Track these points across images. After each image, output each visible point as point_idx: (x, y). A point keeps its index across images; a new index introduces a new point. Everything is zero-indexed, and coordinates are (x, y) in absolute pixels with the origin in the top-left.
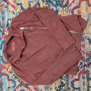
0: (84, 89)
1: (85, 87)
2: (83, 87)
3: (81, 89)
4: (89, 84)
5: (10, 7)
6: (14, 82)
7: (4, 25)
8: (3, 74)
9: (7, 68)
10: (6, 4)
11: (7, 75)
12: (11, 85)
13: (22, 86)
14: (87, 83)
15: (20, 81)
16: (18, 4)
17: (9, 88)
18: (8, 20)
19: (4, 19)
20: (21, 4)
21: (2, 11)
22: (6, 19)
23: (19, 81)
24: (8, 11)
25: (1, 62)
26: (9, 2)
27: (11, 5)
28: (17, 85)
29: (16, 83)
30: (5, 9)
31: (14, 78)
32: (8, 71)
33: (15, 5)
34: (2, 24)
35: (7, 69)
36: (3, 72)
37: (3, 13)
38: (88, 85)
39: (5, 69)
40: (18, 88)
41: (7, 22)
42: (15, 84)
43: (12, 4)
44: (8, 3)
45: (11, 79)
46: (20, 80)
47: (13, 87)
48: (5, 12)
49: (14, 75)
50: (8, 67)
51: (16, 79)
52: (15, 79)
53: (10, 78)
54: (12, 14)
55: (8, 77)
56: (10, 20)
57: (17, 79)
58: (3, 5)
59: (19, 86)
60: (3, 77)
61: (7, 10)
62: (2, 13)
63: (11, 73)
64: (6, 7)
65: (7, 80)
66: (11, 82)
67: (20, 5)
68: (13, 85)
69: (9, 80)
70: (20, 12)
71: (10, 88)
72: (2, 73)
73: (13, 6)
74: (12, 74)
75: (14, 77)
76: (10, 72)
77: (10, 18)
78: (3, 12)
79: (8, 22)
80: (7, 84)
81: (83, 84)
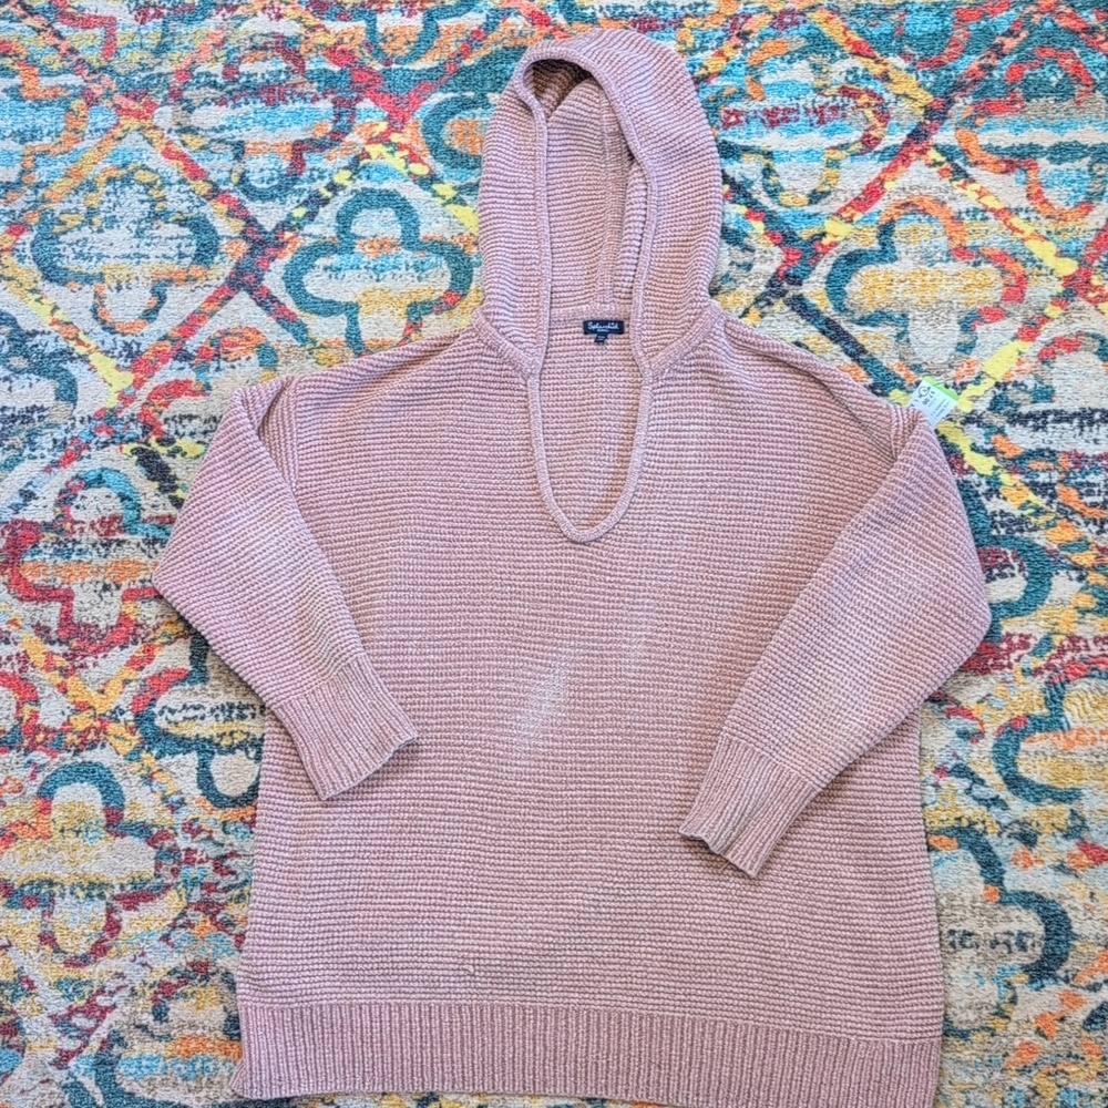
0: (191, 713)
1: (210, 719)
2: (210, 703)
3: (198, 687)
4: (231, 750)
5: (871, 168)
6: (279, 188)
7: (727, 125)
8: (351, 105)
9: (395, 138)
10: (896, 138)
11: (337, 136)
12: (261, 168)
13: (244, 246)
14: (239, 738)
15: (288, 235)
16: (886, 230)
17: (239, 150)
18: (769, 155)
19: (773, 124)
20: (886, 253)
21: (835, 109)
22: (772, 139)
23: (283, 226)
24: (838, 155)
25: (437, 98)
26: (906, 161)
27: (881, 181)
28: (253, 207)
29: (269, 204)
30: (856, 135)
31: (314, 186)
32: (370, 141)
33: (879, 205)
34: (732, 106)
35: (383, 139)
36: (366, 104)
37: (820, 116)
38: (225, 742)
39: (383, 126)
40: (230, 214)
41: (746, 149)
42: (262, 196)
43: (888, 186)
44: (900, 156)
45: (309, 165)
46: (291, 229)
47: (243, 179)
48: (831, 133)
49: (333, 187)
50: (400, 147)
51: (305, 203)
52: (305, 196)
53: (315, 156)
54: (814, 184)
55: (319, 146)
56: (767, 172)
57: (300, 212)
58: (884, 117)
59: (250, 221)
60: (325, 105)
61: (842, 147)
62: (819, 112)
63: (355, 167)
64: (868, 142)
65: (296, 133)
66: (285, 164)
67: (876, 246)
68: (254, 179)
69: (298, 149)
70: (826, 241)
71: (237, 157)
72: (359, 99)
73: (873, 192)
74: (342, 178)
75: (321, 186)
76: (357, 159)
77: (778, 167)
78: (828, 113)
79: (746, 157)
80: (270, 138)
81: (231, 707)
